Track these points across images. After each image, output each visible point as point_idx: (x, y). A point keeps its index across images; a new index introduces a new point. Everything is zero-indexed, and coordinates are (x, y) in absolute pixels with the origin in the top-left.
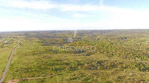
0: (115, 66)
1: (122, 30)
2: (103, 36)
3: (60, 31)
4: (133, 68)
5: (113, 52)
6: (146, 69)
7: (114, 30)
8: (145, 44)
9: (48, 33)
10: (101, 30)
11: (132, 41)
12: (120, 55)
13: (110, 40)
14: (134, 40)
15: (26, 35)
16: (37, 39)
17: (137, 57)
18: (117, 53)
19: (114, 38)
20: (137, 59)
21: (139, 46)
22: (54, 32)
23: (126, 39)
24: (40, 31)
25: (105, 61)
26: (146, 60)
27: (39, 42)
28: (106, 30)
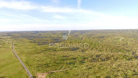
0: (109, 58)
1: (97, 30)
2: (85, 36)
3: (43, 32)
4: (122, 59)
5: (101, 48)
6: (130, 59)
7: (91, 30)
8: (119, 41)
9: (32, 34)
10: (80, 31)
11: (109, 39)
12: (106, 50)
13: (92, 39)
14: (111, 38)
15: (9, 35)
16: (26, 39)
17: (119, 51)
18: (104, 49)
19: (95, 37)
20: (119, 52)
21: (116, 43)
22: (37, 32)
23: (104, 37)
24: (22, 32)
25: (101, 55)
26: (126, 53)
27: (31, 42)
28: (84, 30)
